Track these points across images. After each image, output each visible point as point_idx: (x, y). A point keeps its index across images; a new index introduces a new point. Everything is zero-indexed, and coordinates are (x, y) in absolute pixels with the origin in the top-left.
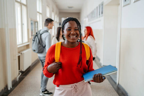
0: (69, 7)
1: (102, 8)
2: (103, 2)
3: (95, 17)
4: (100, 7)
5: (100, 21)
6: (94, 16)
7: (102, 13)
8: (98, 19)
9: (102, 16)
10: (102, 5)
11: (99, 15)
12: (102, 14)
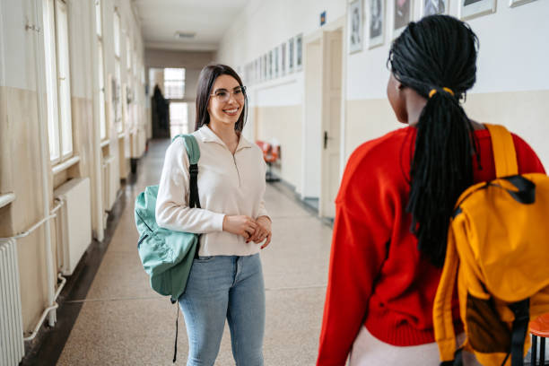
0: (182, 35)
1: (300, 50)
2: (301, 35)
3: (277, 70)
4: (291, 45)
5: (294, 81)
6: (274, 68)
7: (299, 62)
8: (288, 78)
9: (299, 71)
10: (299, 40)
11: (291, 66)
12: (301, 66)
